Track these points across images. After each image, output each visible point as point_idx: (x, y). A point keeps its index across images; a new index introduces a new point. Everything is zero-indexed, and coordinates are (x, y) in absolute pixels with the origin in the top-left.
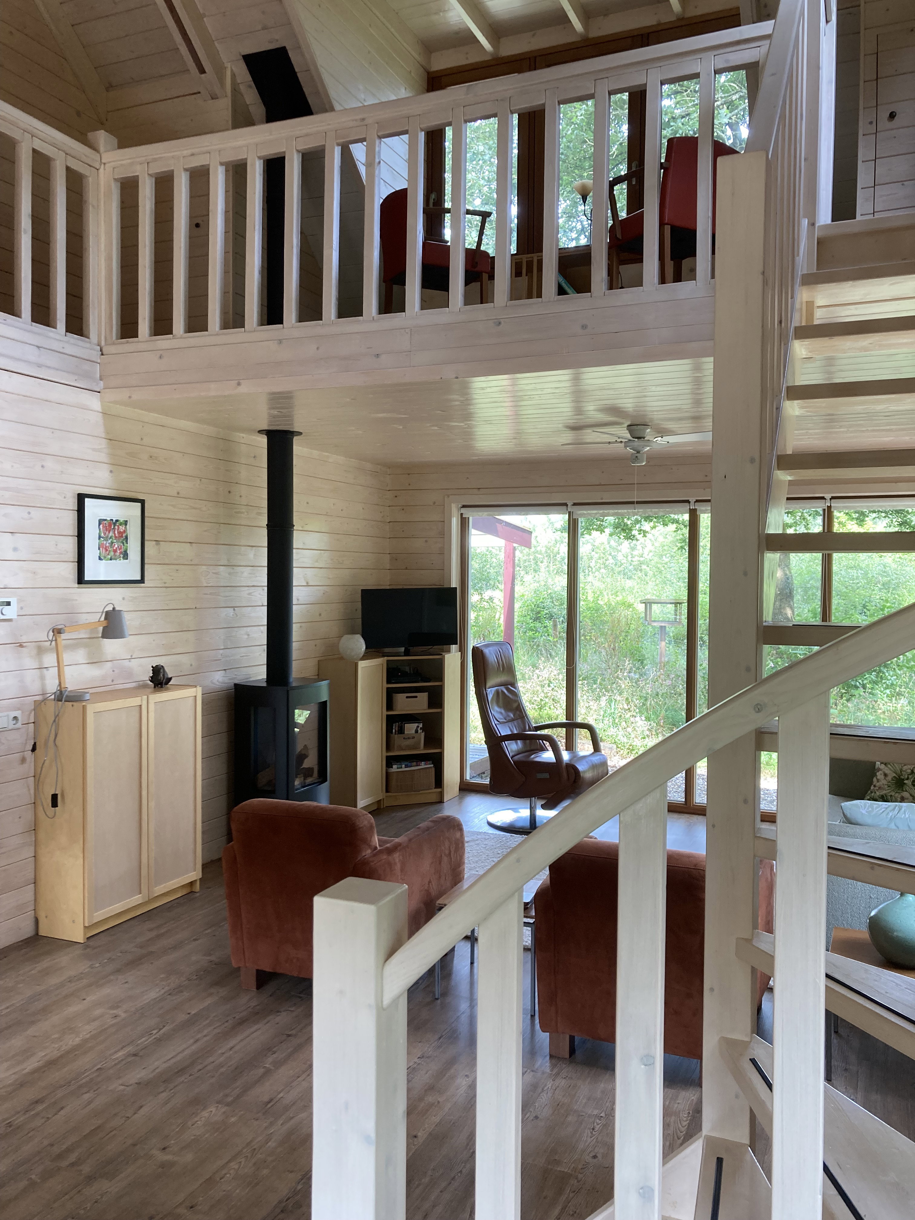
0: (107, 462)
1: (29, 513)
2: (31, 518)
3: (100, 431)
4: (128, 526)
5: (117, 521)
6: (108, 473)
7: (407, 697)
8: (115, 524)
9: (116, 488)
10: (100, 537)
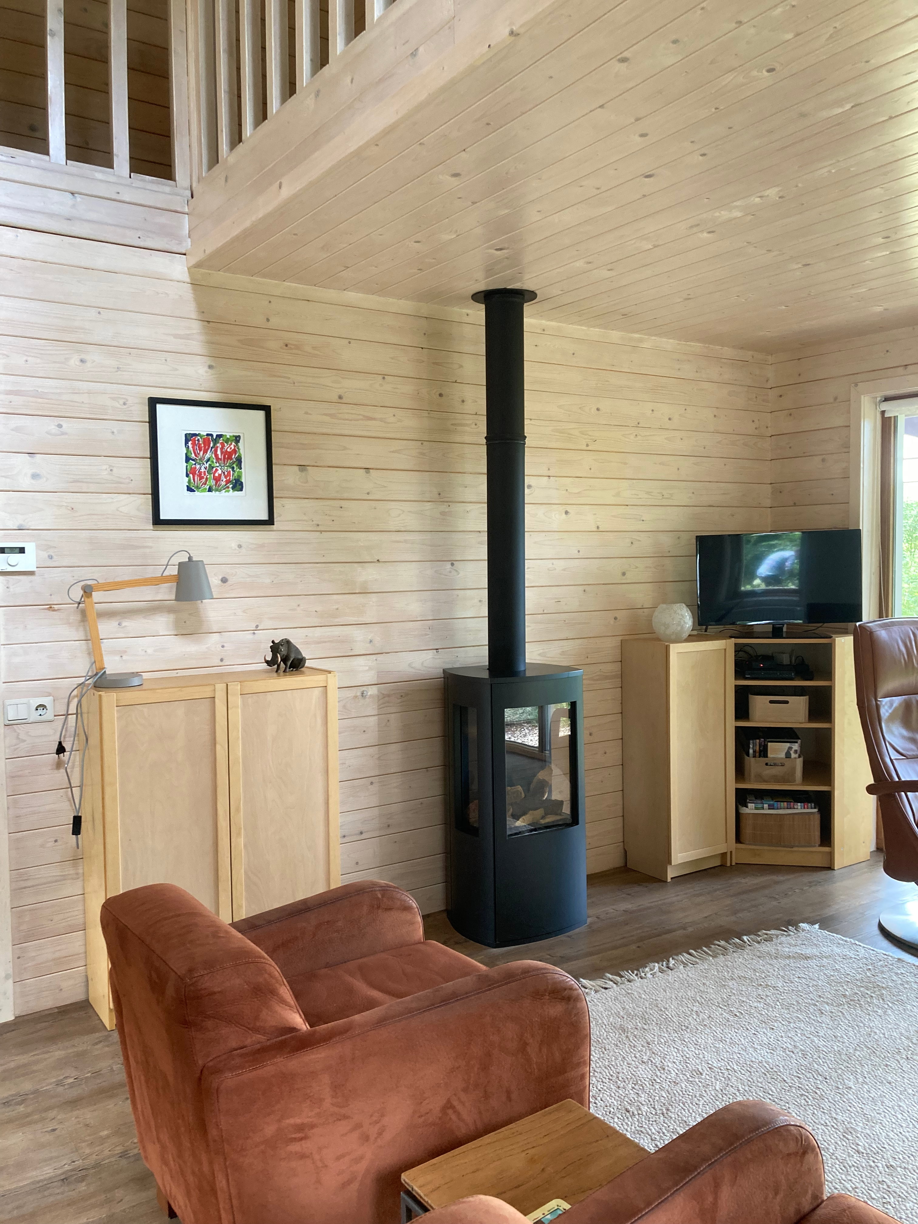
0: (200, 353)
1: (60, 426)
2: (63, 434)
3: (190, 309)
4: (240, 444)
5: (220, 436)
6: (206, 369)
7: (771, 702)
8: (215, 441)
9: (220, 391)
10: (188, 459)
